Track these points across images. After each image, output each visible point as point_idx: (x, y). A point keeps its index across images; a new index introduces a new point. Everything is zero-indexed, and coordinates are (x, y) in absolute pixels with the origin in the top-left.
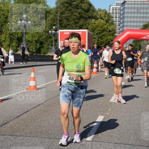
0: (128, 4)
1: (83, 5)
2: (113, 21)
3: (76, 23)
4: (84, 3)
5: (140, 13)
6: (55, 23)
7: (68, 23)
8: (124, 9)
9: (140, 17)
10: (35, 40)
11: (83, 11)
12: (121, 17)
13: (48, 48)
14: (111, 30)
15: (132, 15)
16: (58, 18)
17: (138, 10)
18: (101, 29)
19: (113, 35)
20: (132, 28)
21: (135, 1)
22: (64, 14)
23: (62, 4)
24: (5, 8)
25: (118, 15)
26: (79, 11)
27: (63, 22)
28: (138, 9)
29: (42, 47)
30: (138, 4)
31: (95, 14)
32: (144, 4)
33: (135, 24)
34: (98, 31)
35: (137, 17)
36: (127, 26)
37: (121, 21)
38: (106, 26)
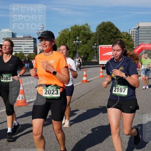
0: (141, 28)
2: (132, 39)
3: (109, 41)
4: (113, 29)
5: (149, 34)
6: (96, 42)
7: (104, 41)
8: (139, 31)
9: (149, 36)
10: (84, 53)
11: (113, 34)
12: (137, 36)
13: (92, 57)
14: (131, 44)
15: (144, 35)
16: (98, 38)
19: (132, 47)
20: (144, 43)
21: (145, 27)
22: (101, 36)
23: (100, 30)
24: (66, 34)
25: (135, 35)
26: (111, 33)
27: (101, 41)
28: (147, 31)
29: (88, 56)
30: (147, 28)
31: (120, 35)
33: (146, 41)
35: (147, 36)
36: (141, 42)
37: (137, 39)
38: (127, 42)
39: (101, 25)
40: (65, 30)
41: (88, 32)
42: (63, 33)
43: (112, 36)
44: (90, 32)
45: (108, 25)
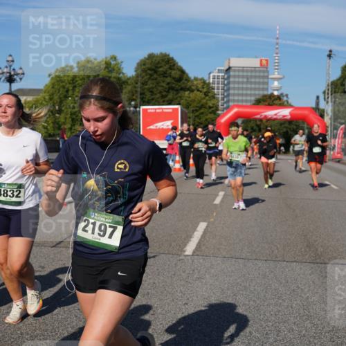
0: (235, 71)
1: (173, 72)
2: (215, 94)
3: (163, 97)
4: (174, 69)
5: (251, 83)
6: (134, 97)
7: (153, 97)
8: (229, 77)
9: (251, 89)
11: (173, 81)
12: (226, 88)
14: (211, 105)
15: (241, 86)
16: (139, 89)
17: (248, 79)
18: (199, 105)
19: (214, 112)
20: (240, 104)
21: (243, 67)
22: (146, 85)
23: (144, 71)
24: (65, 78)
25: (220, 85)
26: (168, 80)
27: (146, 95)
28: (247, 77)
30: (247, 71)
31: (190, 84)
32: (255, 71)
33: (244, 98)
34: (193, 107)
35: (247, 89)
36: (234, 101)
37: (226, 94)
38: (204, 101)
39: (147, 61)
40: (63, 68)
41: (117, 75)
42: (58, 77)
43: (170, 85)
44: (121, 75)
45: (163, 60)
